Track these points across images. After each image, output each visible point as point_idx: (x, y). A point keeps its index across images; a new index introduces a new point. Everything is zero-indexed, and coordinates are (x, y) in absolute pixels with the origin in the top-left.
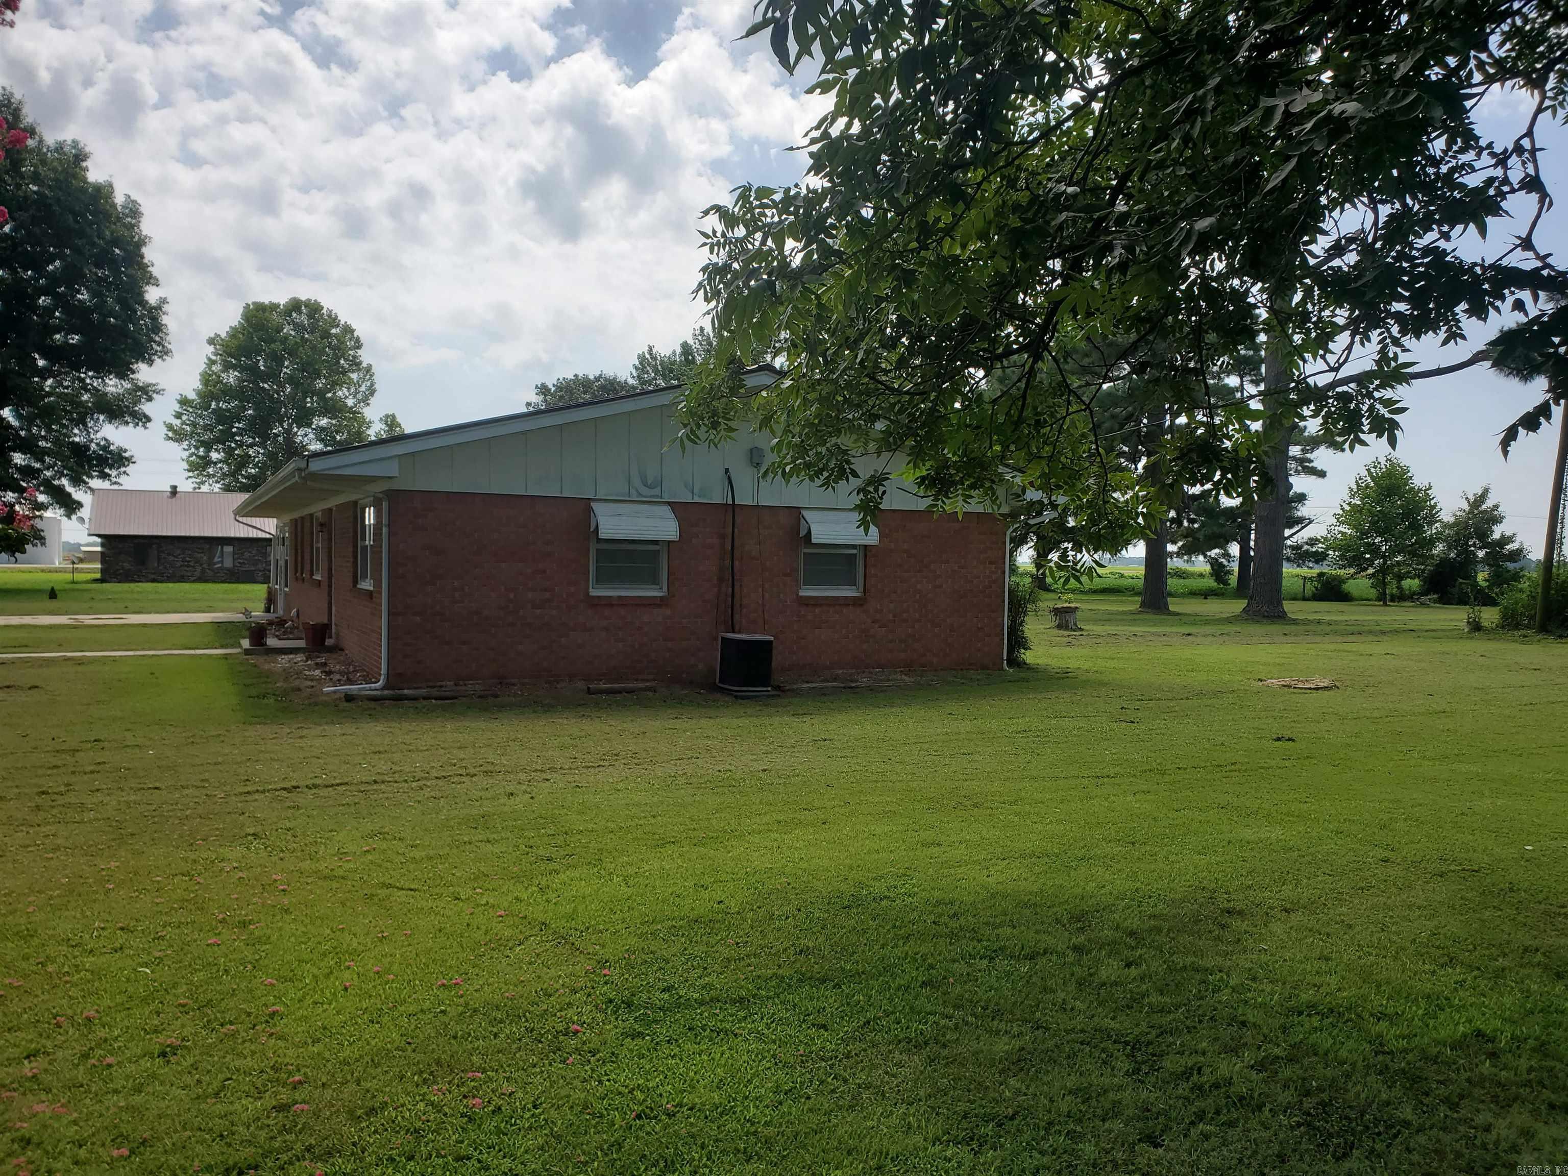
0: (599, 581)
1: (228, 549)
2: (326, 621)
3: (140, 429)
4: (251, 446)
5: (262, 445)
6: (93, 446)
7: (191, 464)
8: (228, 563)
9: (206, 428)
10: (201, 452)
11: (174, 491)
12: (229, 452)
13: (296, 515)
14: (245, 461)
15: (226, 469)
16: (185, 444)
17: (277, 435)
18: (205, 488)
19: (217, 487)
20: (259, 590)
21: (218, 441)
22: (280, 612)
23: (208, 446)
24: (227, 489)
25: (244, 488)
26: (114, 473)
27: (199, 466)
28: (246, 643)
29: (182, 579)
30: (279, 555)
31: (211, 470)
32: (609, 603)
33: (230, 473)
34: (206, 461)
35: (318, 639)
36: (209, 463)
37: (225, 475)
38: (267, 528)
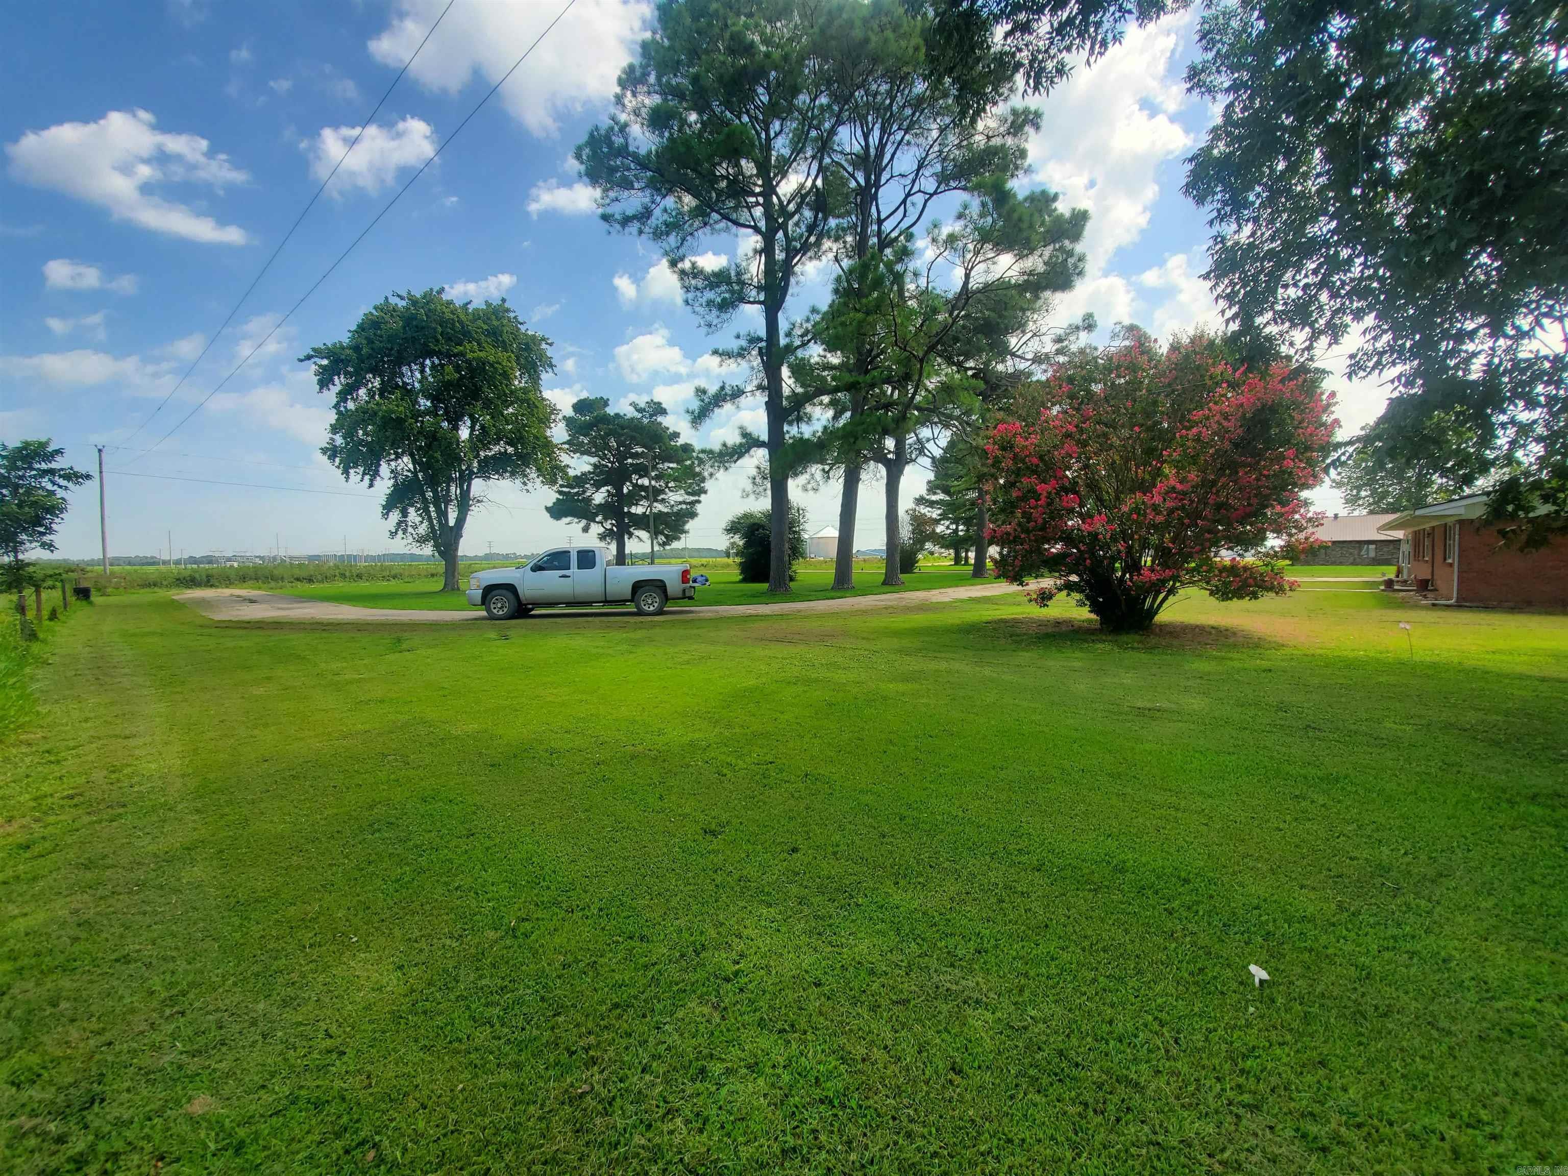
1: (1372, 547)
2: (1429, 577)
3: (1318, 488)
4: (1391, 485)
5: (1400, 483)
7: (1347, 500)
8: (1372, 554)
9: (1360, 478)
10: (1354, 492)
11: (1336, 516)
12: (1374, 492)
13: (1416, 529)
14: (1386, 494)
15: (1371, 500)
16: (1343, 489)
17: (1410, 477)
18: (1356, 513)
19: (1365, 512)
20: (1393, 569)
21: (1365, 485)
22: (1405, 577)
23: (1359, 488)
24: (1371, 512)
25: (1387, 512)
27: (1352, 501)
28: (1382, 587)
29: (1341, 564)
30: (1405, 548)
31: (1361, 502)
33: (1375, 503)
34: (1357, 497)
35: (1424, 586)
36: (1360, 498)
37: (1370, 505)
38: (1399, 534)
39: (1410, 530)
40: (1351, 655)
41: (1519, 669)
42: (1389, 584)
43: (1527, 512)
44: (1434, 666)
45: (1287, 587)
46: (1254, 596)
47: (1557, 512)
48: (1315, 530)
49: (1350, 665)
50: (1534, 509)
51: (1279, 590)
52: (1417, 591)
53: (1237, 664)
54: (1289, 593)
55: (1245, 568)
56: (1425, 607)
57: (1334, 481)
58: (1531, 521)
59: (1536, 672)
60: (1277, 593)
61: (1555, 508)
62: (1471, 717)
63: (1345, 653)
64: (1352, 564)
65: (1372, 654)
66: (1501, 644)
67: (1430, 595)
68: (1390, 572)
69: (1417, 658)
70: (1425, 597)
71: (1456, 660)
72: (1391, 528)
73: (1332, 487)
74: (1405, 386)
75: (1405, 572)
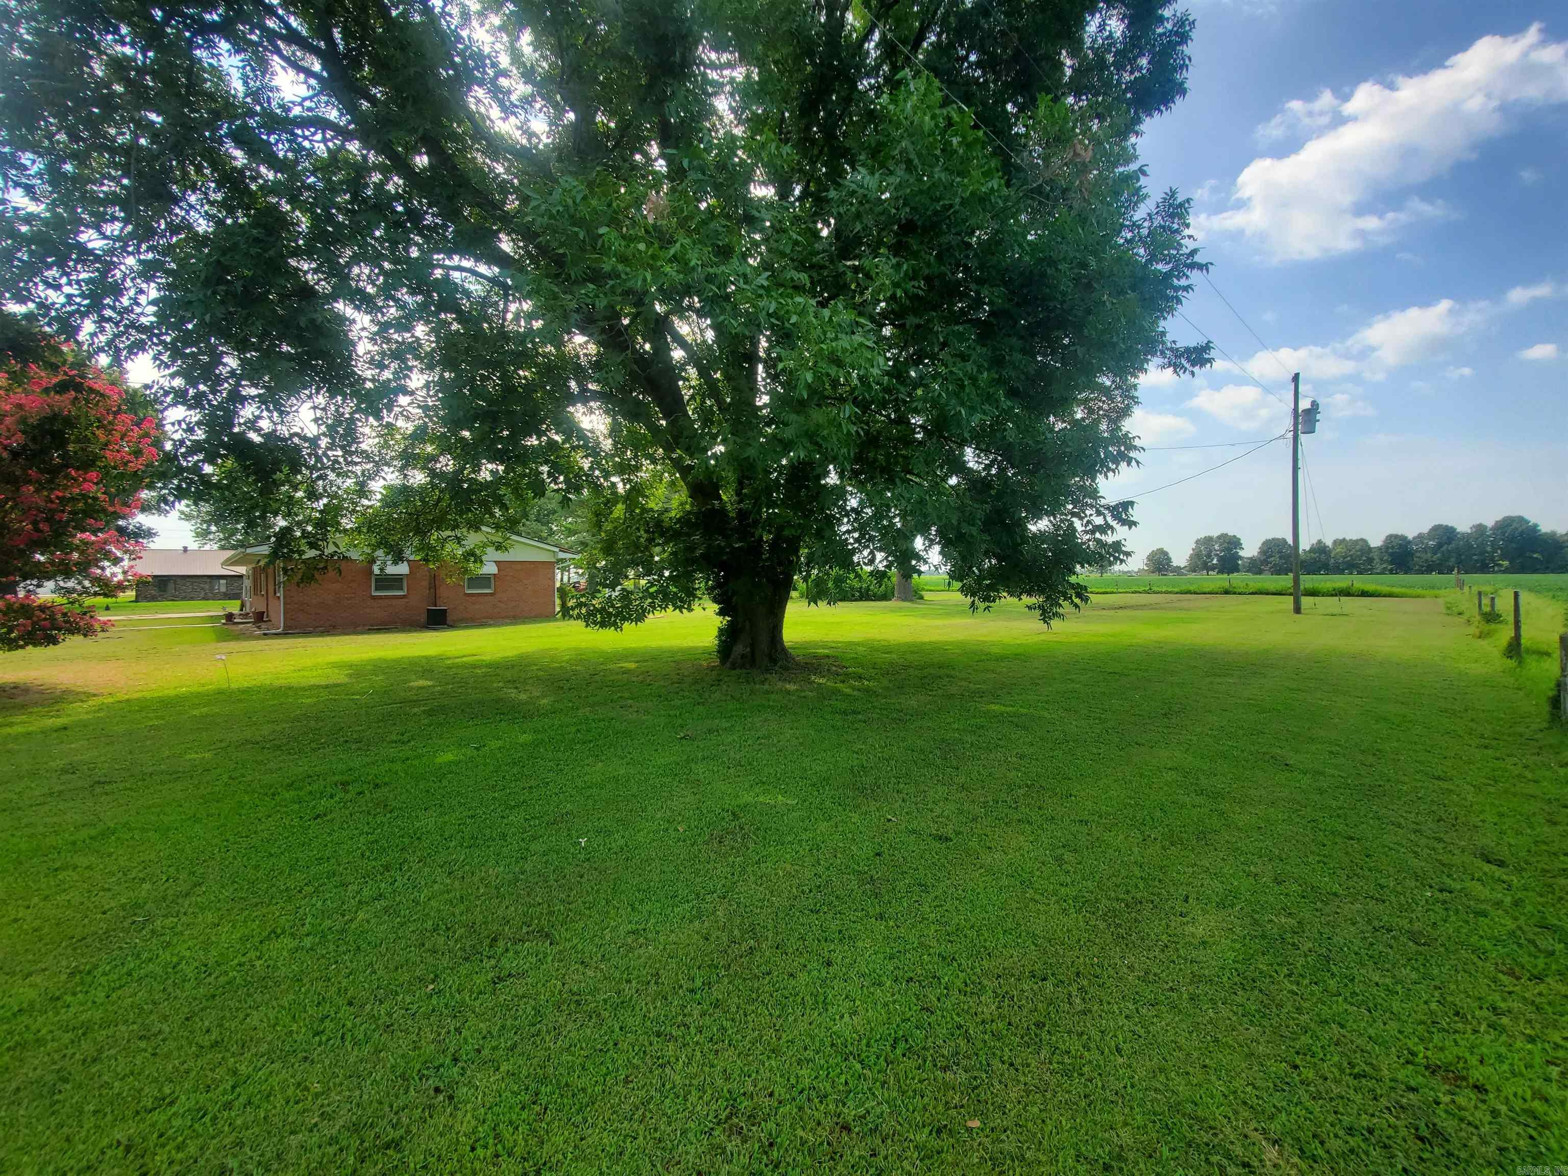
0: (376, 589)
1: (223, 582)
2: (264, 609)
3: (162, 517)
6: (131, 527)
7: (197, 533)
8: (223, 589)
9: (207, 513)
10: (205, 526)
11: (185, 549)
12: (223, 526)
13: (254, 565)
15: (222, 536)
16: (193, 522)
18: (207, 547)
19: (215, 547)
20: (238, 603)
21: (215, 520)
22: (246, 610)
24: (222, 548)
25: (234, 547)
26: (145, 541)
27: (203, 535)
28: (225, 621)
29: (192, 599)
30: (247, 583)
31: (211, 537)
32: (380, 597)
33: (226, 539)
34: (207, 532)
35: (260, 617)
36: (210, 533)
37: (221, 540)
38: (242, 570)
39: (250, 567)
40: (172, 693)
41: (313, 681)
42: (230, 617)
43: (300, 555)
44: (246, 691)
45: (97, 627)
46: (53, 641)
47: (320, 555)
48: (132, 563)
49: (167, 704)
50: (304, 552)
51: (87, 631)
52: (254, 623)
53: (19, 729)
54: (101, 635)
55: (43, 608)
56: (258, 638)
57: (182, 513)
58: (304, 562)
59: (324, 682)
60: (85, 635)
61: (318, 553)
62: (266, 730)
63: (166, 692)
64: (205, 598)
65: (192, 689)
66: (308, 662)
67: (263, 626)
68: (234, 607)
69: (234, 686)
70: (259, 627)
71: (268, 682)
72: (232, 564)
73: (180, 519)
74: (185, 431)
75: (248, 605)
